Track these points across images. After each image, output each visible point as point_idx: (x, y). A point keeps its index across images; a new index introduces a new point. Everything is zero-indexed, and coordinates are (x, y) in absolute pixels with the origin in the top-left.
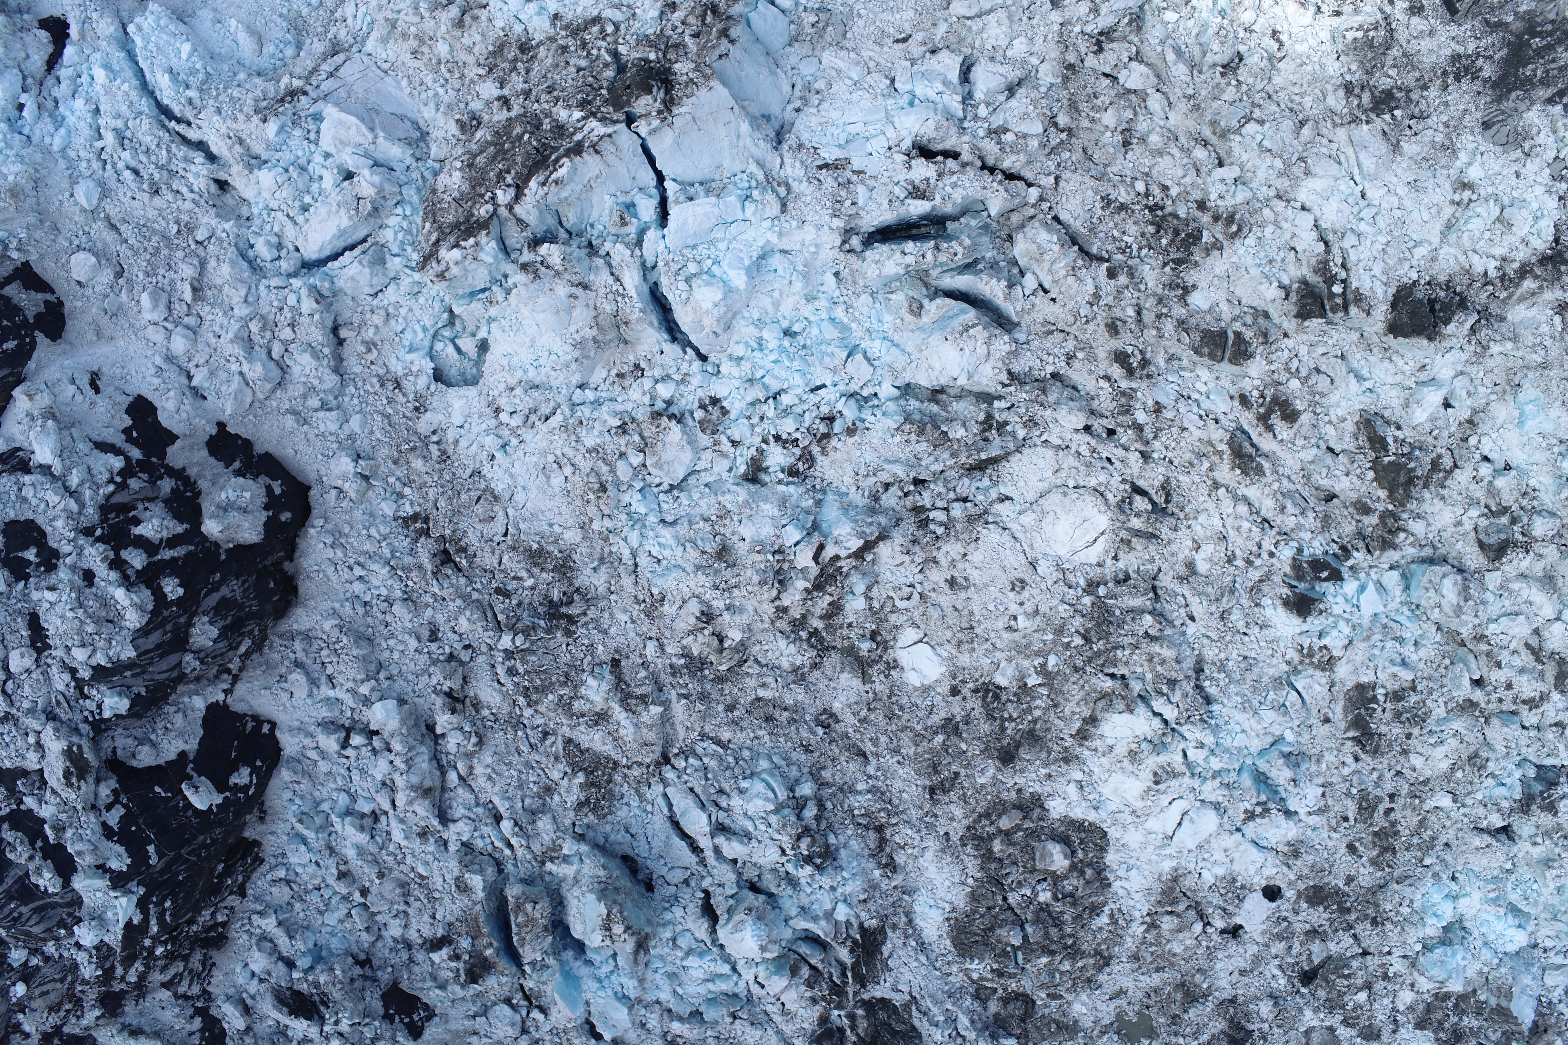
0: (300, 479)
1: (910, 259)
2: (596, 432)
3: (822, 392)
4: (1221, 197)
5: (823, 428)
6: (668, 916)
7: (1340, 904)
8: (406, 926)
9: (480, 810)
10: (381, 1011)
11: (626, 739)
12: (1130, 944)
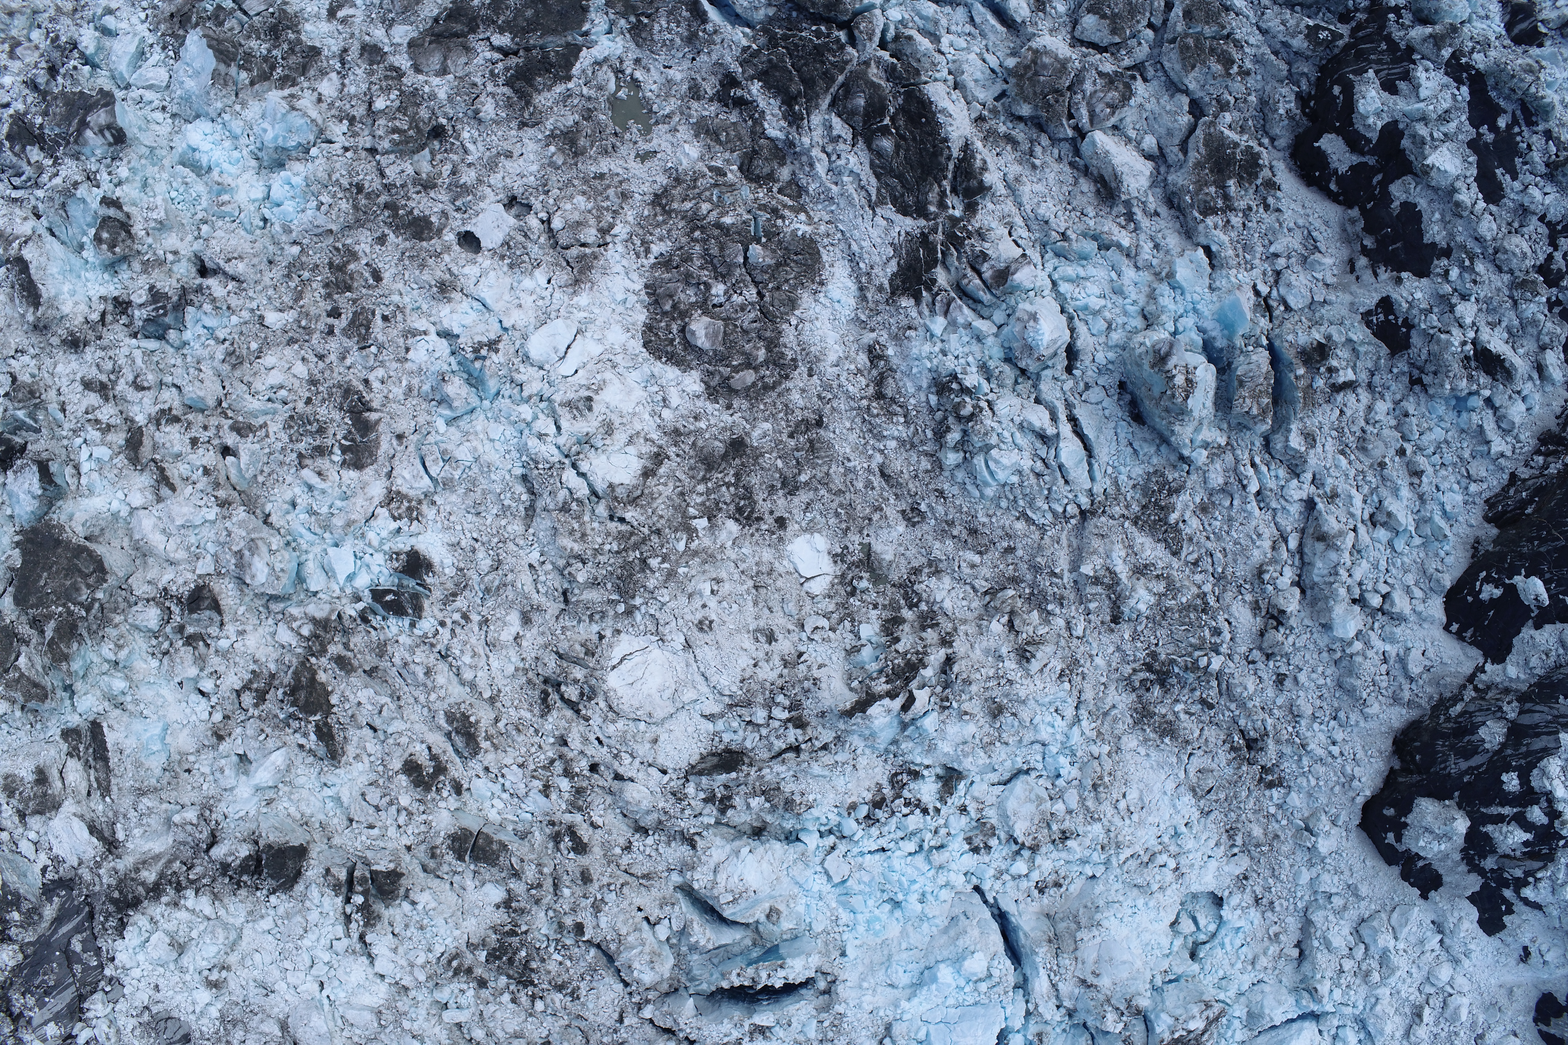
1: (781, 973)
2: (1090, 836)
3: (874, 848)
4: (462, 991)
6: (1111, 355)
7: (395, 215)
8: (1370, 408)
9: (1274, 505)
10: (1414, 333)
11: (1121, 546)
12: (630, 215)
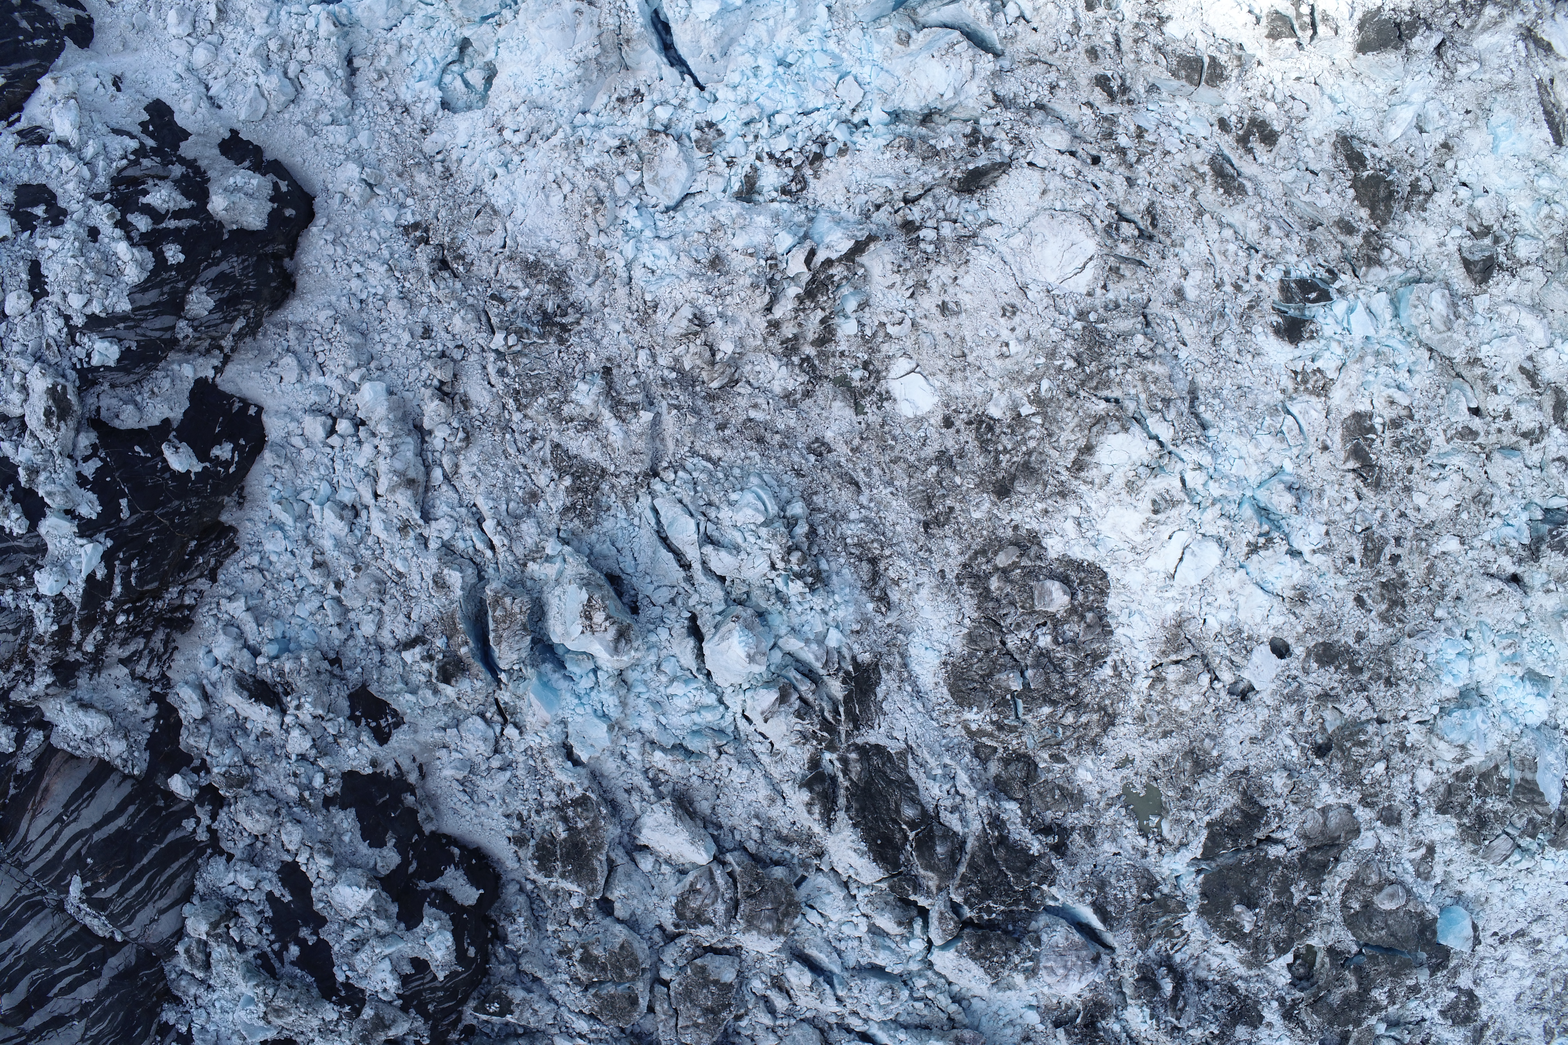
0: (306, 189)
2: (595, 153)
3: (815, 115)
5: (815, 148)
6: (653, 638)
7: (1351, 663)
8: (379, 626)
9: (463, 511)
10: (347, 712)
11: (615, 445)
12: (1135, 701)
